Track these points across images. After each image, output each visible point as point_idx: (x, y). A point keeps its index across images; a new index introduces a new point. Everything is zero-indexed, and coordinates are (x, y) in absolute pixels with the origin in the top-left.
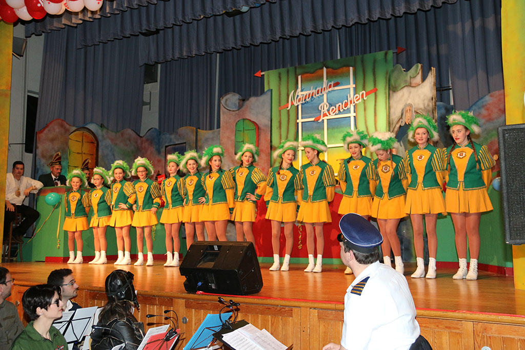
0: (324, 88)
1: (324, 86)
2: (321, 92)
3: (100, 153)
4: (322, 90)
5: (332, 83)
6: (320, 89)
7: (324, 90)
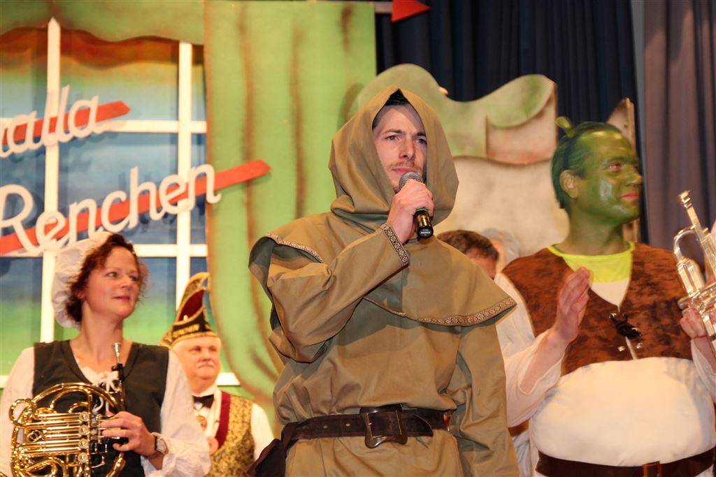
0: (54, 121)
1: (54, 108)
2: (37, 139)
4: (38, 126)
5: (93, 104)
6: (30, 119)
7: (52, 129)
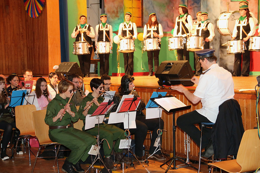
3: (144, 7)
